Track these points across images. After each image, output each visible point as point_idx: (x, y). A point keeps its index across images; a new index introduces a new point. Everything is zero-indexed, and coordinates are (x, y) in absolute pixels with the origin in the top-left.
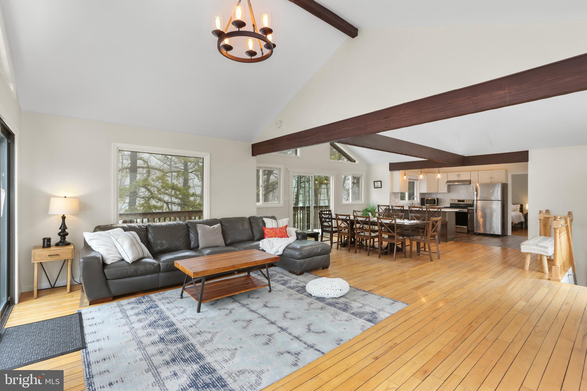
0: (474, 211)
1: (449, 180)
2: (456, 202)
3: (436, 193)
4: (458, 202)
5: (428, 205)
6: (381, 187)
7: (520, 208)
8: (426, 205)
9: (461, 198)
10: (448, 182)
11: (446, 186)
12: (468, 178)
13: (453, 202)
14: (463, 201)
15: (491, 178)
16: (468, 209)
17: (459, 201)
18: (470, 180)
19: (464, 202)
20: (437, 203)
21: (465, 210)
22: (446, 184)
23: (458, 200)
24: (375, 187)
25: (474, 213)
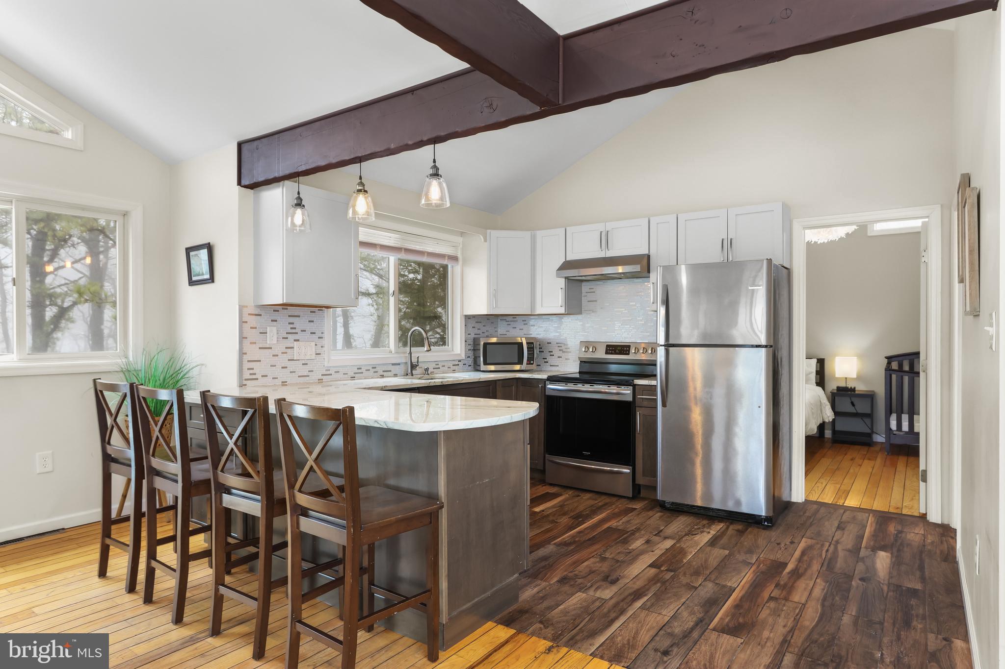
0: (656, 395)
1: (571, 257)
2: (601, 354)
3: (524, 318)
4: (607, 353)
5: (492, 368)
6: (212, 279)
7: (817, 373)
8: (483, 367)
9: (619, 337)
10: (568, 265)
11: (562, 282)
12: (640, 249)
13: (590, 355)
14: (624, 349)
15: (727, 244)
16: (634, 386)
17: (612, 349)
18: (649, 256)
19: (628, 354)
20: (531, 360)
21: (626, 393)
22: (558, 276)
23: (607, 346)
24: (194, 279)
25: (656, 408)
